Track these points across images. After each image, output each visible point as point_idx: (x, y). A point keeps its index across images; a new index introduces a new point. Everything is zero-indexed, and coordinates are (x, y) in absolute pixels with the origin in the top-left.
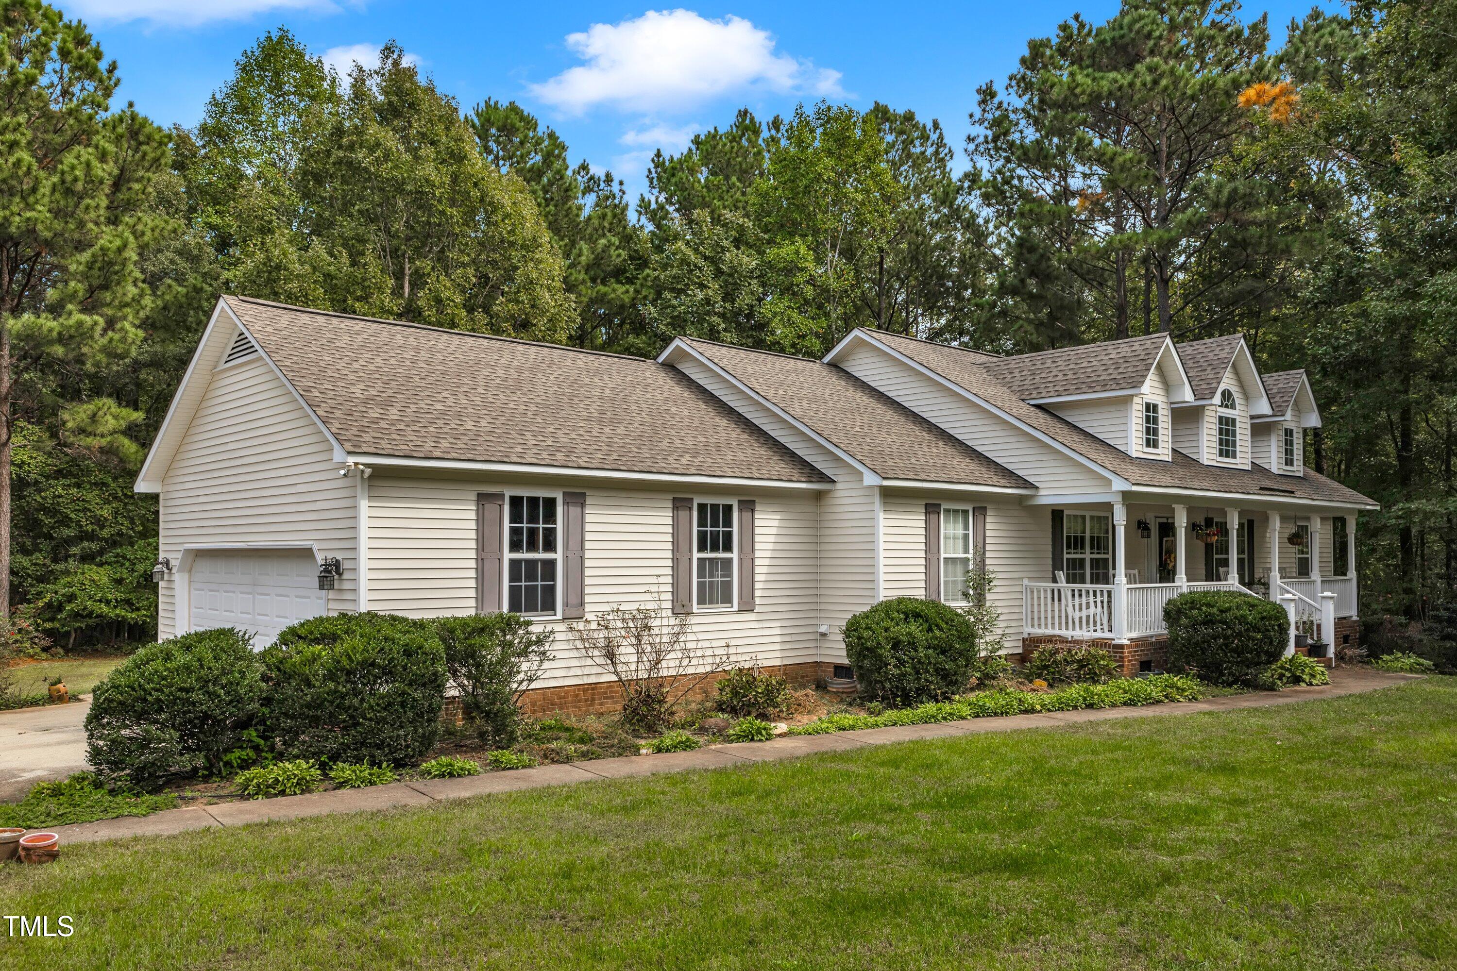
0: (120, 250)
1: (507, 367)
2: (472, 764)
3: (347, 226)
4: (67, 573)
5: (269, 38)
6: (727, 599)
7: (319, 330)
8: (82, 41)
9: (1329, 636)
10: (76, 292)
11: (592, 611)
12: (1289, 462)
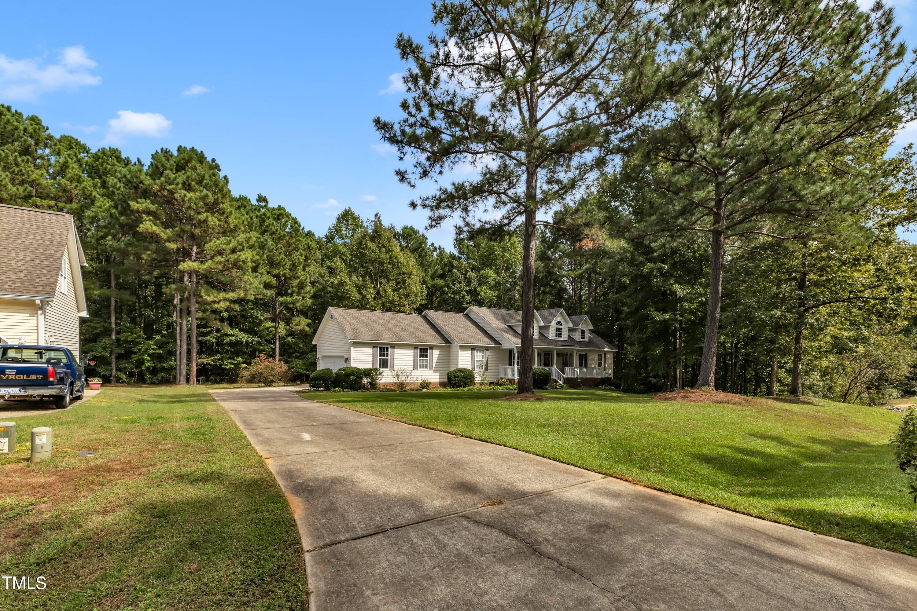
0: (306, 279)
2: (368, 391)
4: (292, 361)
5: (345, 210)
6: (426, 367)
10: (295, 290)
11: (395, 368)
12: (584, 338)
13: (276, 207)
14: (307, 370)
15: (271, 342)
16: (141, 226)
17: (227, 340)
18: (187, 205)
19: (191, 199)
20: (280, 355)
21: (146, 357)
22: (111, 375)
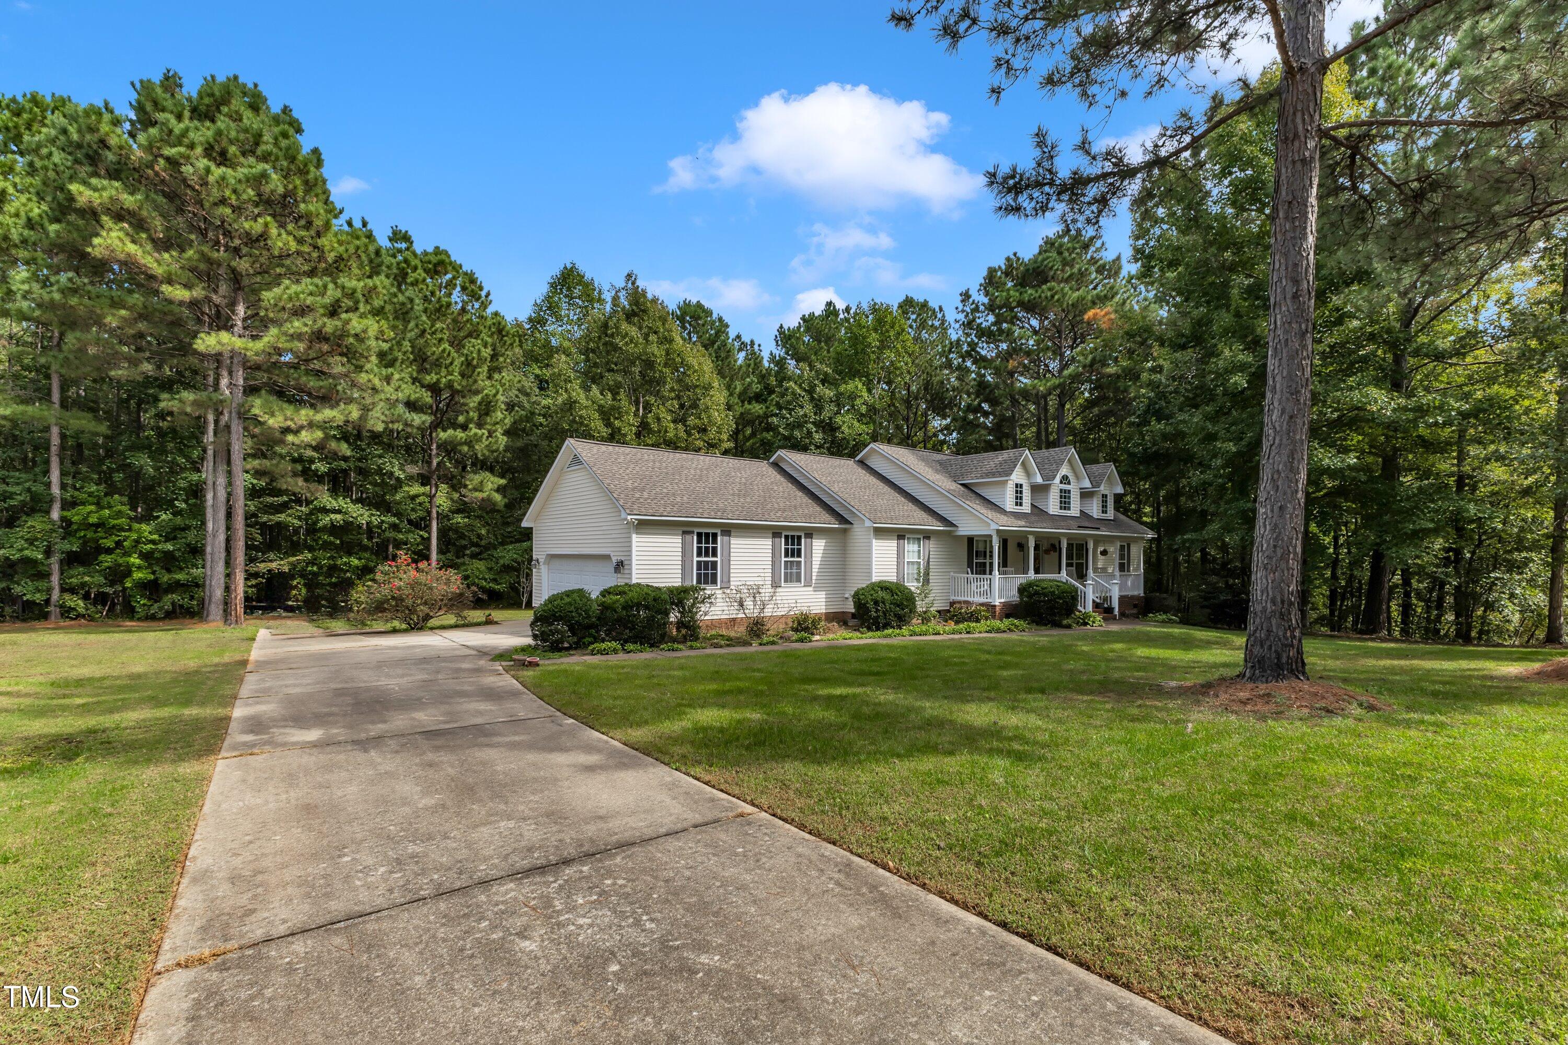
0: (495, 396)
1: (695, 469)
2: (680, 646)
3: (610, 378)
4: (464, 564)
5: (565, 268)
6: (799, 580)
7: (610, 454)
8: (473, 281)
9: (1116, 604)
10: (473, 417)
11: (733, 584)
12: (1105, 512)
13: (430, 249)
14: (494, 580)
15: (421, 524)
16: (96, 241)
17: (325, 520)
18: (216, 193)
19: (223, 178)
20: (441, 551)
21: (135, 560)
22: (47, 602)
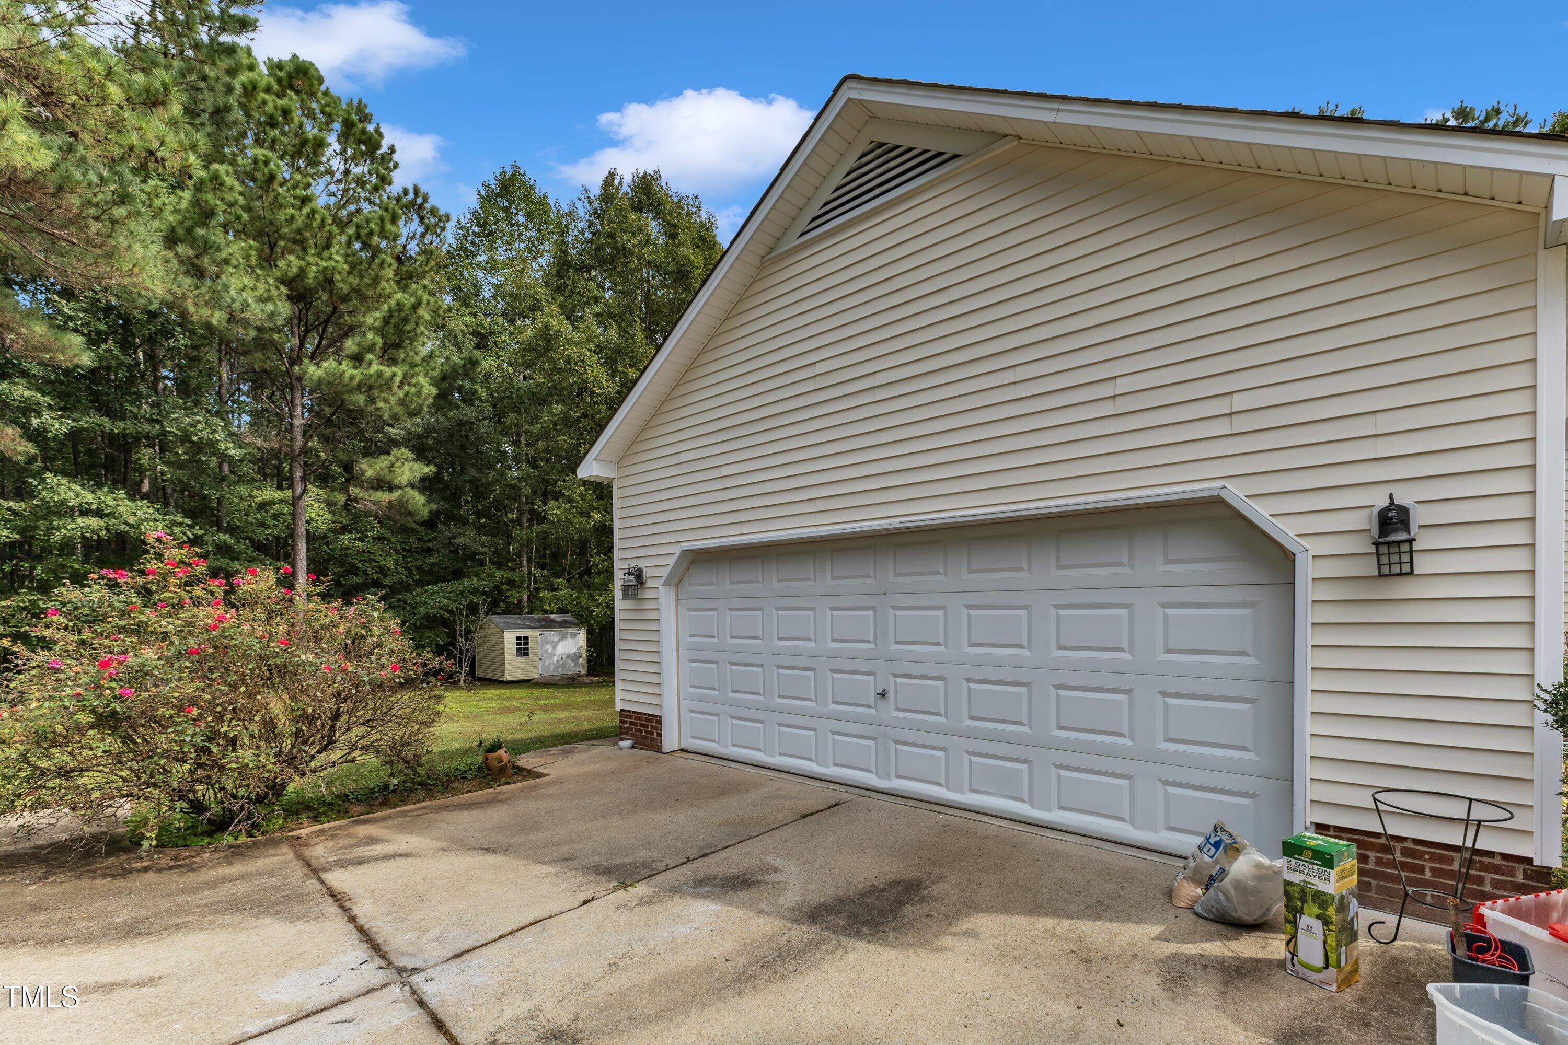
5: (505, 173)
8: (363, 118)
10: (374, 344)
